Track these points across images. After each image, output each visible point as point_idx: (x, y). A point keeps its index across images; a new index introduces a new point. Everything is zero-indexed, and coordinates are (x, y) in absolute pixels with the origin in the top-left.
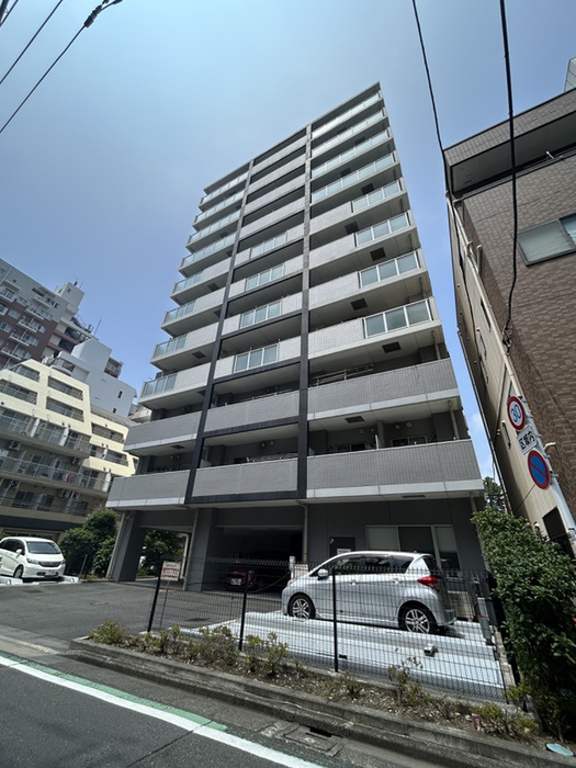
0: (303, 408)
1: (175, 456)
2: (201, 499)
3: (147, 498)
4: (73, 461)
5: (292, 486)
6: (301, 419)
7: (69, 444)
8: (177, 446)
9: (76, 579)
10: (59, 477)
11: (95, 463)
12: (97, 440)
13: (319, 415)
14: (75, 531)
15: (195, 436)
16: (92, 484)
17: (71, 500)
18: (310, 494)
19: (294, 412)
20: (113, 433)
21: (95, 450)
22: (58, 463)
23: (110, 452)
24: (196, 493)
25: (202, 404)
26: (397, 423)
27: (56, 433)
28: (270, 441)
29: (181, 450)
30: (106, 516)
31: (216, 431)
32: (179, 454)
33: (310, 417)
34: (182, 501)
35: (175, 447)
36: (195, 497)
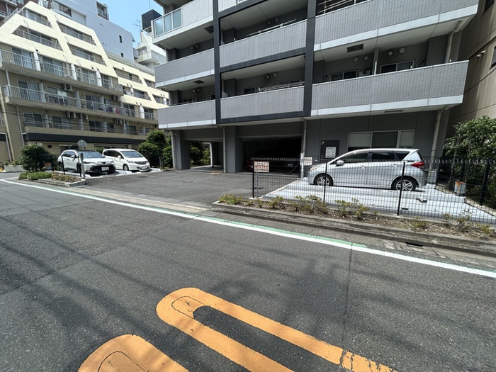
0: (311, 39)
1: (196, 89)
2: (228, 120)
3: (187, 121)
4: (114, 99)
5: (299, 107)
6: (308, 51)
7: (106, 85)
8: (198, 81)
9: (159, 170)
10: (110, 110)
11: (128, 99)
12: (123, 81)
13: (326, 45)
14: (144, 143)
15: (213, 72)
16: (133, 115)
17: (125, 125)
18: (314, 113)
19: (302, 44)
20: (131, 75)
21: (125, 89)
22: (105, 100)
23: (135, 90)
24: (224, 116)
25: (212, 40)
26: (390, 50)
27: (91, 77)
28: (274, 73)
29: (201, 85)
30: (159, 134)
31: (231, 66)
32: (199, 88)
33: (316, 48)
34: (214, 122)
35: (196, 82)
36: (224, 119)
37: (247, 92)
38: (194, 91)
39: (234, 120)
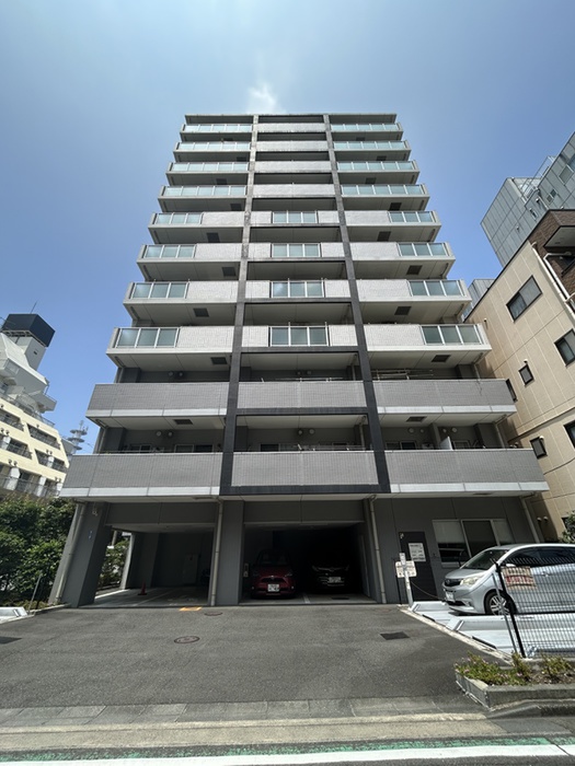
0: (372, 400)
2: (245, 490)
3: (149, 486)
6: (370, 411)
8: (184, 421)
15: (223, 412)
18: (394, 488)
19: (361, 403)
24: (238, 480)
28: (309, 429)
32: (172, 431)
34: (216, 491)
35: (176, 421)
36: (237, 487)
37: (264, 448)
38: (159, 434)
39: (259, 490)
